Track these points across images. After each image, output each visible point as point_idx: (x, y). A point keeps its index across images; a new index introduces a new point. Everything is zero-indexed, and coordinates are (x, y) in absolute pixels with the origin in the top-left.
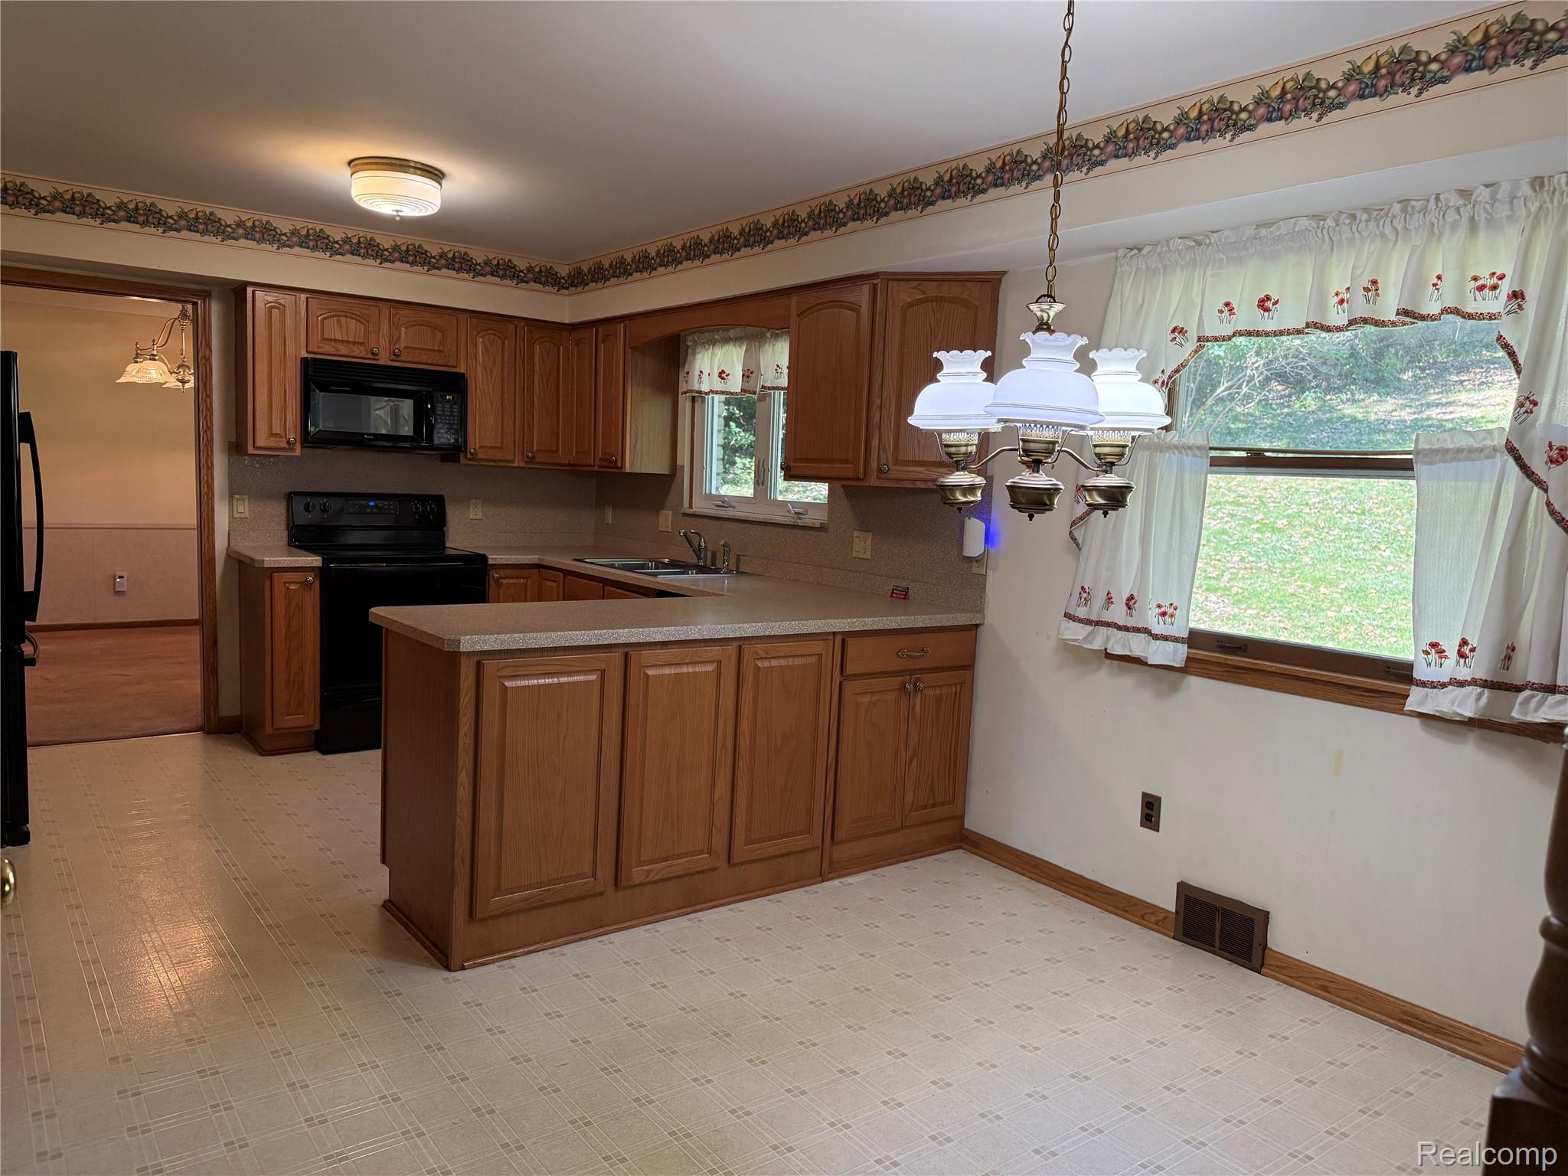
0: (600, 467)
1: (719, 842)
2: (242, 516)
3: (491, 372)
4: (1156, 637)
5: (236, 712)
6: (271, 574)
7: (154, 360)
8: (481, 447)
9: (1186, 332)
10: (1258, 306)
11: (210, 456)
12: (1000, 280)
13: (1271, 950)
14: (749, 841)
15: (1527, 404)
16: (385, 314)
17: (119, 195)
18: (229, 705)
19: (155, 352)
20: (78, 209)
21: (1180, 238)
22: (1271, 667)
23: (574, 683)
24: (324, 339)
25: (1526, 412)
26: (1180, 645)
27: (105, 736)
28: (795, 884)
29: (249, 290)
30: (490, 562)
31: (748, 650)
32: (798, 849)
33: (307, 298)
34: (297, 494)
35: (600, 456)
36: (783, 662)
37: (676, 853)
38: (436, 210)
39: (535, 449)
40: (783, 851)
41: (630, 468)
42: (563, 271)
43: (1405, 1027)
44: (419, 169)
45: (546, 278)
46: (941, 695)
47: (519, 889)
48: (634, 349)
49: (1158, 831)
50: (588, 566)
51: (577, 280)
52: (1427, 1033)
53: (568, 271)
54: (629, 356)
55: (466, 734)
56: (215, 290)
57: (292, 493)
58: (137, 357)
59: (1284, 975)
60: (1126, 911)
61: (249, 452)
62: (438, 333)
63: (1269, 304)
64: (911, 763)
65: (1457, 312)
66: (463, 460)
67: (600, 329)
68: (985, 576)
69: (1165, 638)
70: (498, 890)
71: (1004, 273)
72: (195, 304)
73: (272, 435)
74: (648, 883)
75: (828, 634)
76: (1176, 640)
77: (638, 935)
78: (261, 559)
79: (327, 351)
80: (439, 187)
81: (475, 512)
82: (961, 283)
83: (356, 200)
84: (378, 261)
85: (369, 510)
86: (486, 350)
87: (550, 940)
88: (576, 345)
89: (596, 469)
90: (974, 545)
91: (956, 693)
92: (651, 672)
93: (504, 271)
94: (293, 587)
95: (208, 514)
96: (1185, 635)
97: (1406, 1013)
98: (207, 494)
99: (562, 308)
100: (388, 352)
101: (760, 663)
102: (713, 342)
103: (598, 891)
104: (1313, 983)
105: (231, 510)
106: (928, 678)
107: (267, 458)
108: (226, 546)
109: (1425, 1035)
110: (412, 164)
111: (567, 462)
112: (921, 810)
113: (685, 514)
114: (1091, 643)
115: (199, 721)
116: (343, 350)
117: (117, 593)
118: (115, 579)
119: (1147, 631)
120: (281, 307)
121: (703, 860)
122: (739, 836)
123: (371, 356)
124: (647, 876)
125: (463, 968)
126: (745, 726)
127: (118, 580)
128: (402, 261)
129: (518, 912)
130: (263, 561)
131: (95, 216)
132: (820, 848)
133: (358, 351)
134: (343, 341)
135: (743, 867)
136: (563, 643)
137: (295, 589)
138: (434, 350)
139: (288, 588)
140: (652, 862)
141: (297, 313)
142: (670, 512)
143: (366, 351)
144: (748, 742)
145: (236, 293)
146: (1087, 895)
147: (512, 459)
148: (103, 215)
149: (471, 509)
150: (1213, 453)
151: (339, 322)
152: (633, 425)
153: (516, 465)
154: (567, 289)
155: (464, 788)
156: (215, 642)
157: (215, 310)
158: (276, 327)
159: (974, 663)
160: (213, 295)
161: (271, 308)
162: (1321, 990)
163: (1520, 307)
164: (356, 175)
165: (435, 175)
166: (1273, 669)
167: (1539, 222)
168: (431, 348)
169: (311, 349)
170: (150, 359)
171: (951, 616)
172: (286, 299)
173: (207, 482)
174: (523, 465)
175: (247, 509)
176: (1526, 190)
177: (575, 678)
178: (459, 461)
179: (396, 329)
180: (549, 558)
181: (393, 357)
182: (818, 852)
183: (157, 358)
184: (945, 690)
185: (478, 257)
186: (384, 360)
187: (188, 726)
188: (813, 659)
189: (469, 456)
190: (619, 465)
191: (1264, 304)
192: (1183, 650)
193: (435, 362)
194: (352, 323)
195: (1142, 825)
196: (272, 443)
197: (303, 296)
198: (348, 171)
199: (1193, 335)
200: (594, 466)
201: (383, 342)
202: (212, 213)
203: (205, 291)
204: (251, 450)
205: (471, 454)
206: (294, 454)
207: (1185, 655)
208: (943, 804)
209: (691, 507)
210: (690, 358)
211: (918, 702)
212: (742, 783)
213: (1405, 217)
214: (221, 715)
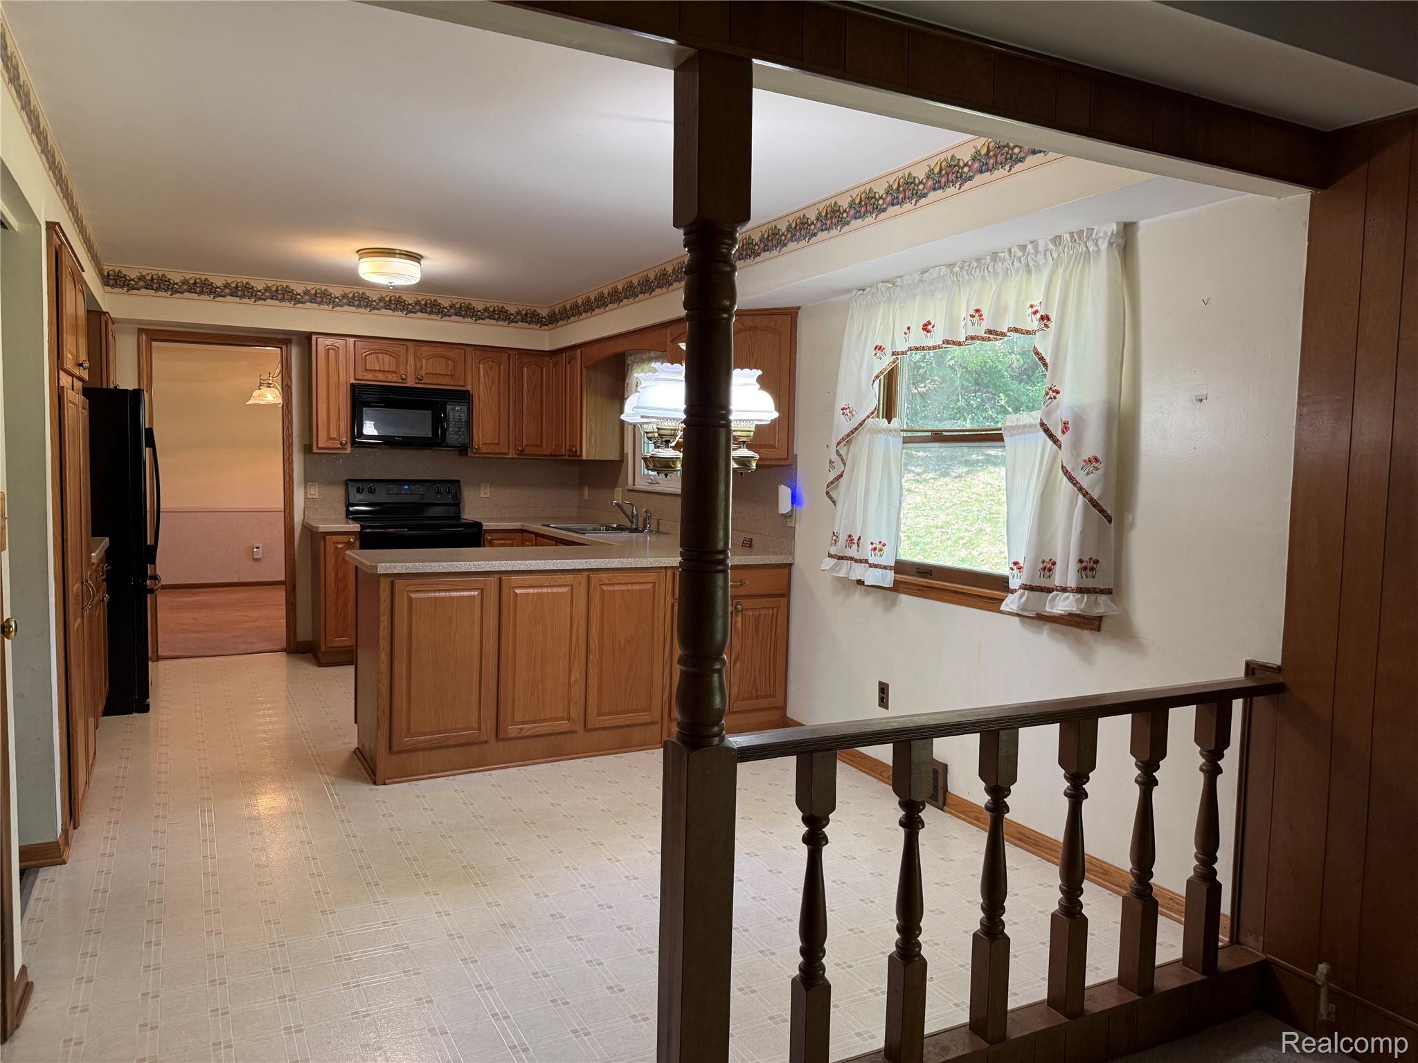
0: (569, 456)
1: (576, 712)
2: (314, 497)
3: (490, 389)
4: (872, 566)
5: (309, 638)
6: (325, 537)
7: (270, 387)
8: (483, 444)
9: (884, 349)
10: (923, 329)
11: (291, 454)
12: (797, 313)
13: (949, 793)
14: (600, 714)
15: (1051, 392)
16: (411, 350)
17: (225, 278)
18: (304, 634)
19: (270, 382)
20: (198, 289)
21: (883, 282)
22: (938, 584)
23: (460, 597)
24: (366, 370)
25: (1050, 398)
26: (888, 572)
27: (220, 653)
28: (639, 748)
29: (314, 337)
30: (484, 528)
31: (594, 577)
32: (640, 722)
33: (355, 341)
34: (351, 480)
35: (568, 448)
36: (624, 588)
37: (542, 718)
38: (417, 281)
39: (524, 444)
40: (628, 723)
41: (587, 456)
42: (544, 312)
43: (1018, 842)
44: (404, 255)
45: (531, 318)
46: (759, 615)
47: (424, 734)
48: (588, 368)
49: (888, 709)
50: (552, 529)
51: (555, 319)
52: (1030, 846)
53: (547, 313)
54: (584, 374)
55: (384, 628)
56: (294, 338)
57: (348, 480)
58: (260, 386)
59: (956, 811)
60: (872, 770)
61: (314, 451)
62: (450, 362)
63: (930, 327)
64: (735, 664)
65: (1016, 330)
66: (470, 454)
67: (567, 354)
68: (794, 528)
69: (876, 566)
70: (408, 733)
71: (799, 308)
72: (281, 348)
73: (330, 439)
74: (522, 738)
75: (661, 568)
76: (885, 568)
77: (512, 772)
78: (316, 525)
79: (369, 378)
80: (419, 265)
81: (485, 492)
82: (768, 316)
83: (363, 276)
84: (405, 313)
85: (403, 492)
86: (486, 372)
87: (447, 771)
88: (555, 366)
89: (567, 457)
90: (785, 506)
91: (772, 614)
92: (518, 591)
93: (499, 315)
94: (340, 546)
95: (289, 496)
96: (893, 564)
97: (1019, 833)
98: (289, 482)
99: (544, 340)
100: (414, 377)
101: (605, 588)
102: (643, 361)
103: (482, 740)
104: (970, 814)
105: (306, 493)
106: (746, 603)
107: (329, 455)
108: (302, 518)
109: (1030, 848)
110: (398, 252)
111: (549, 453)
112: (746, 700)
113: (629, 490)
114: (838, 572)
115: (284, 645)
116: (381, 377)
117: (256, 560)
118: (253, 549)
119: (866, 561)
120: (336, 349)
121: (563, 725)
122: (592, 710)
123: (402, 381)
124: (520, 732)
125: (385, 784)
126: (594, 632)
127: (255, 550)
128: (422, 312)
129: (424, 749)
130: (318, 527)
131: (209, 293)
132: (660, 723)
133: (391, 377)
134: (380, 371)
135: (597, 733)
136: (451, 570)
137: (342, 548)
138: (447, 375)
139: (336, 547)
140: (523, 723)
141: (347, 352)
142: (621, 489)
143: (397, 376)
144: (597, 643)
145: (306, 339)
146: (851, 760)
147: (507, 451)
148: (215, 292)
149: (482, 490)
150: (905, 434)
151: (377, 357)
152: (589, 424)
153: (510, 456)
154: (547, 325)
155: (384, 664)
156: (294, 587)
157: (295, 351)
158: (332, 362)
159: (790, 592)
160: (293, 341)
161: (329, 349)
162: (975, 820)
163: (1046, 326)
164: (362, 260)
165: (416, 258)
166: (939, 586)
167: (1058, 267)
168: (445, 373)
169: (357, 377)
170: (267, 387)
171: (764, 557)
172: (339, 342)
173: (289, 473)
174: (516, 456)
175: (317, 492)
176: (1051, 246)
177: (462, 594)
178: (467, 455)
179: (419, 360)
180: (527, 525)
181: (418, 381)
182: (658, 727)
183: (272, 386)
184: (763, 612)
185: (479, 306)
186: (410, 383)
187: (276, 648)
188: (649, 586)
189: (474, 451)
190: (578, 454)
191: (926, 327)
192: (890, 575)
193: (448, 383)
194: (387, 358)
195: (879, 706)
196: (330, 444)
197: (352, 340)
198: (357, 257)
199: (888, 351)
200: (565, 455)
201: (410, 370)
202: (287, 286)
203: (287, 339)
204: (315, 450)
205: (476, 449)
206: (346, 452)
207: (893, 578)
208: (766, 697)
209: (634, 485)
210: (629, 373)
211: (739, 619)
212: (593, 672)
213: (994, 265)
214: (298, 640)
